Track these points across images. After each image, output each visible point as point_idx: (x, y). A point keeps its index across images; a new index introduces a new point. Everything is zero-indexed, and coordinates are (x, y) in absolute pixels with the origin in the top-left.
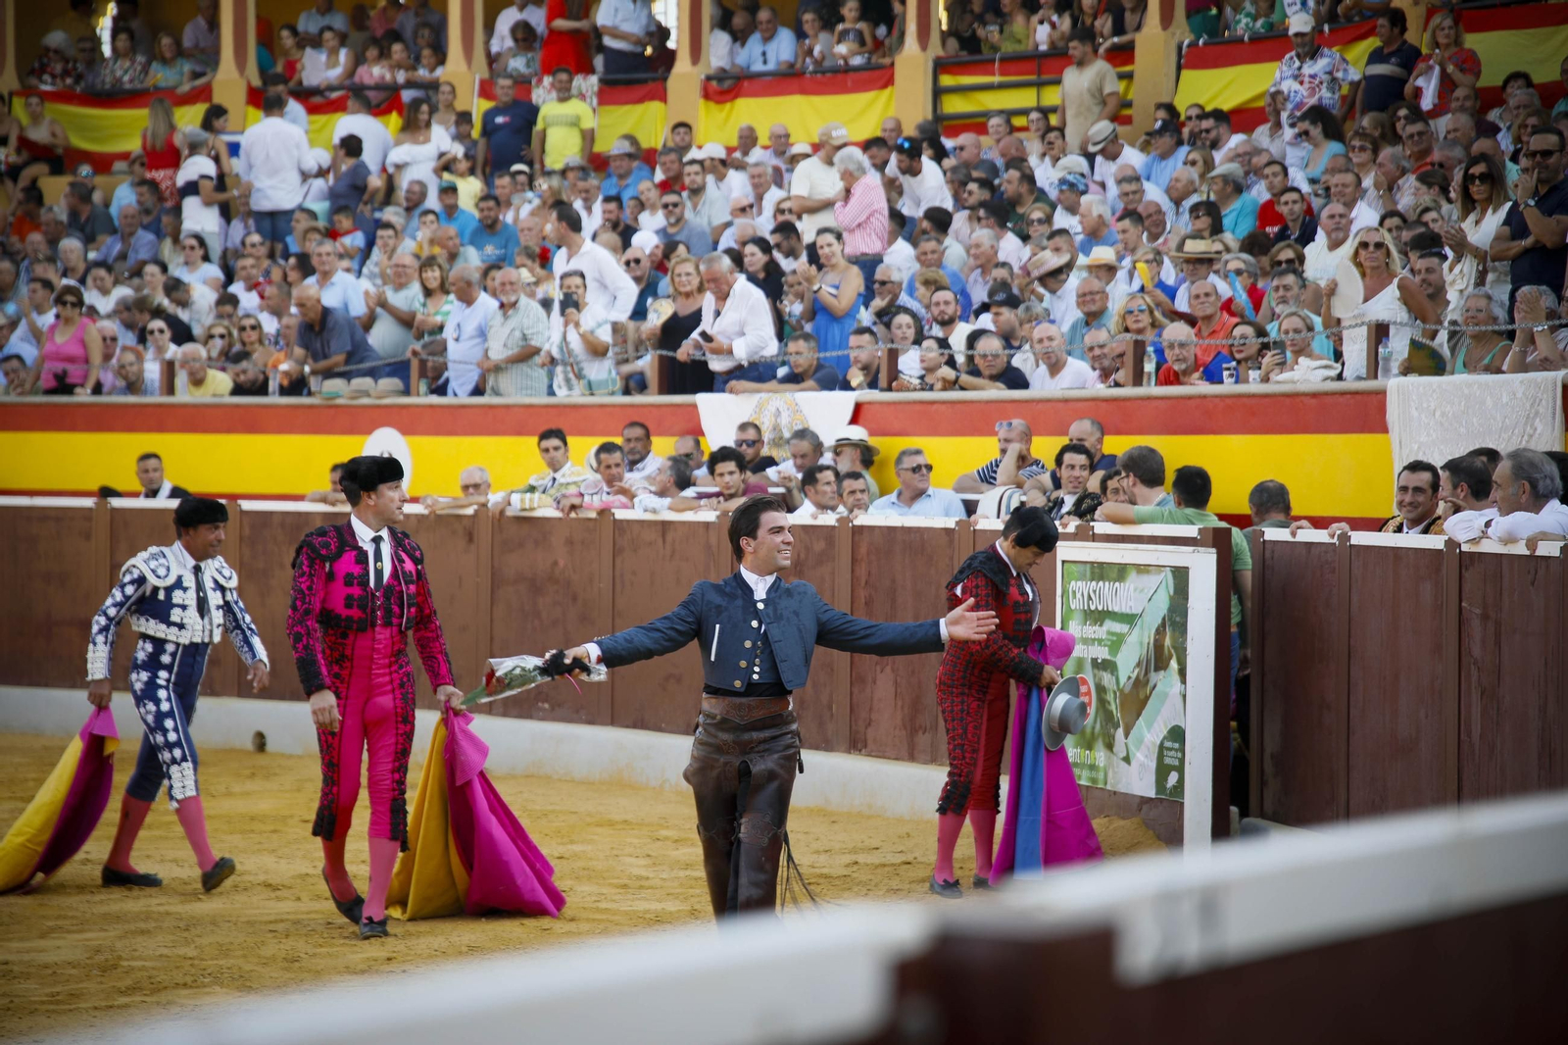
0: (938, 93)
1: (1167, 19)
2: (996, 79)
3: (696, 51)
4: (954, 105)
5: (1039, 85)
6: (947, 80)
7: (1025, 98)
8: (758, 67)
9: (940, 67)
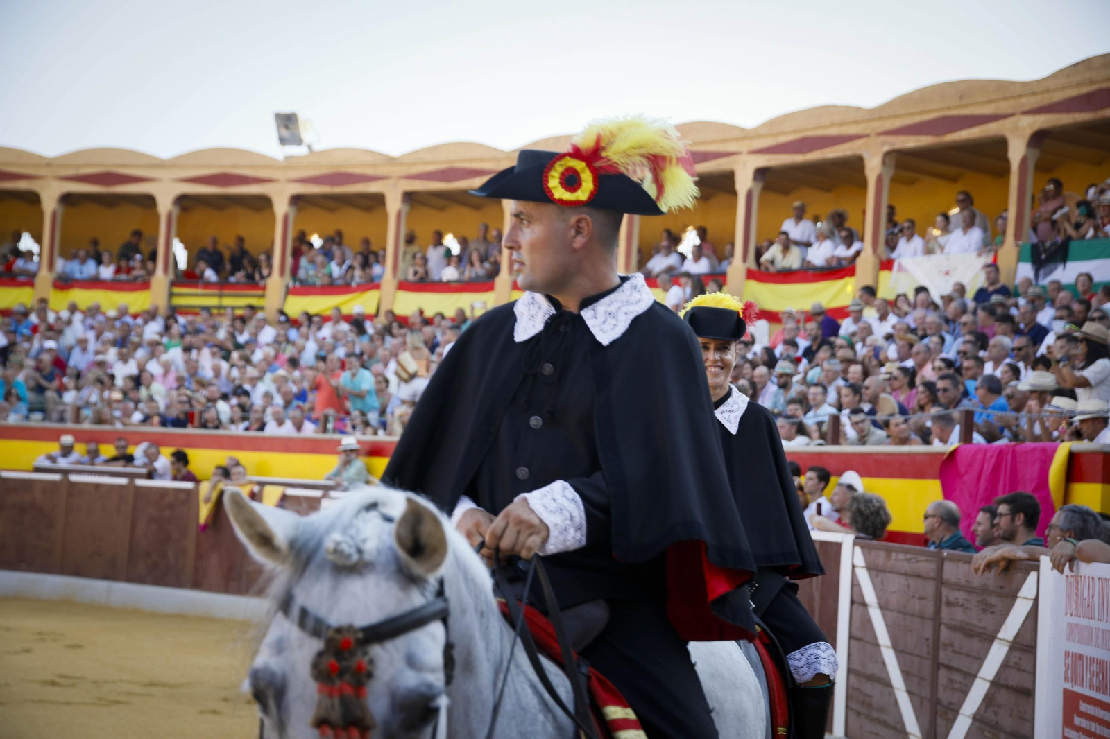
0: (171, 295)
1: (282, 272)
2: (199, 291)
3: (51, 266)
4: (178, 301)
5: (220, 296)
6: (176, 290)
7: (212, 301)
8: (78, 275)
9: (173, 284)
